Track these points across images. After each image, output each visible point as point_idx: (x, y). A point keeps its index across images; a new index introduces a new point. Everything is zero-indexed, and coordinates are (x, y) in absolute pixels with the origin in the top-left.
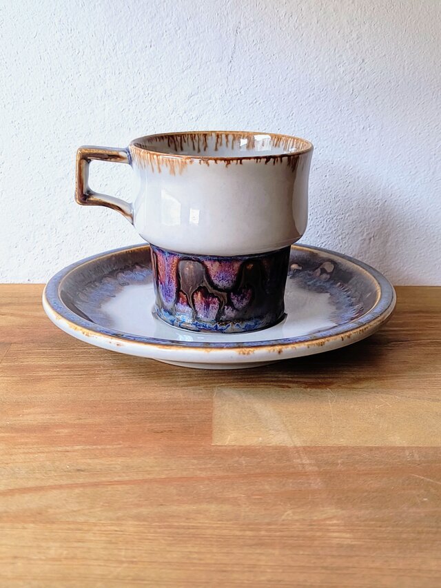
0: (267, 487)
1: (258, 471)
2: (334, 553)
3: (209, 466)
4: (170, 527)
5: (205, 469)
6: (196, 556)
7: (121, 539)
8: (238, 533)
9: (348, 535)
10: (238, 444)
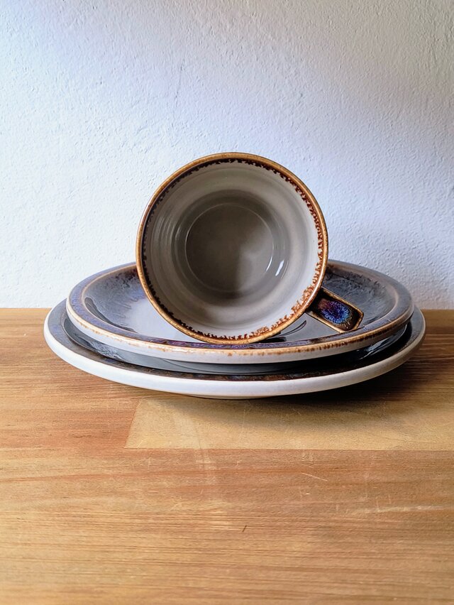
0: (165, 483)
1: (161, 469)
2: (211, 538)
3: (117, 465)
4: (67, 516)
5: (113, 467)
6: (85, 539)
7: (20, 526)
8: (128, 521)
9: (228, 523)
10: (149, 447)
